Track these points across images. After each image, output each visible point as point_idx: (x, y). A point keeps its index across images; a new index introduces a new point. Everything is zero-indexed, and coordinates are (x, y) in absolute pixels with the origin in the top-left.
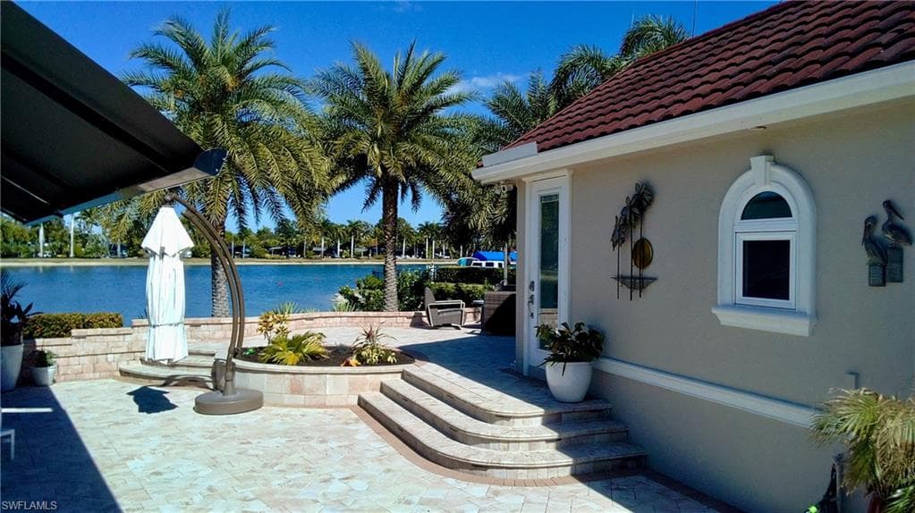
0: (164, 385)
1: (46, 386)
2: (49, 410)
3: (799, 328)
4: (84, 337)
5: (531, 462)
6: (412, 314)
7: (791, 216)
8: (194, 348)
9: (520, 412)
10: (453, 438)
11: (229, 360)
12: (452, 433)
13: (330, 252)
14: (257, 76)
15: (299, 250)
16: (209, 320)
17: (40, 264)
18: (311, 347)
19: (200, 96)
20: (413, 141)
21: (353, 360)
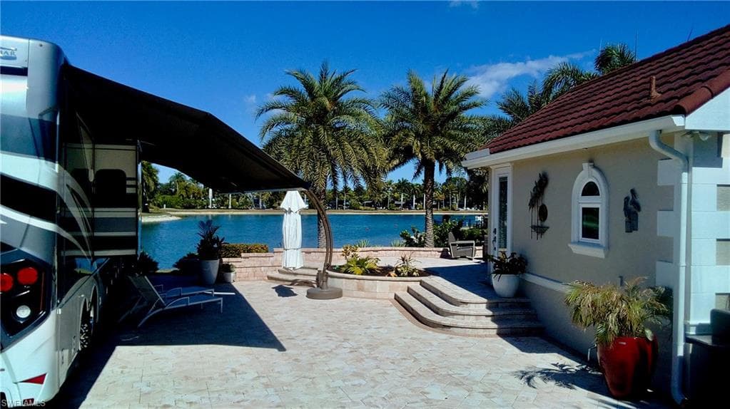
0: (291, 285)
1: (230, 283)
2: (234, 294)
3: (599, 253)
4: (248, 258)
5: (473, 325)
6: (441, 249)
7: (598, 194)
8: (307, 265)
9: (474, 301)
10: (437, 313)
11: (324, 271)
12: (437, 311)
13: (408, 205)
14: (344, 99)
15: (384, 203)
16: (316, 250)
17: (210, 213)
18: (370, 264)
19: (311, 115)
20: (443, 136)
21: (393, 273)
